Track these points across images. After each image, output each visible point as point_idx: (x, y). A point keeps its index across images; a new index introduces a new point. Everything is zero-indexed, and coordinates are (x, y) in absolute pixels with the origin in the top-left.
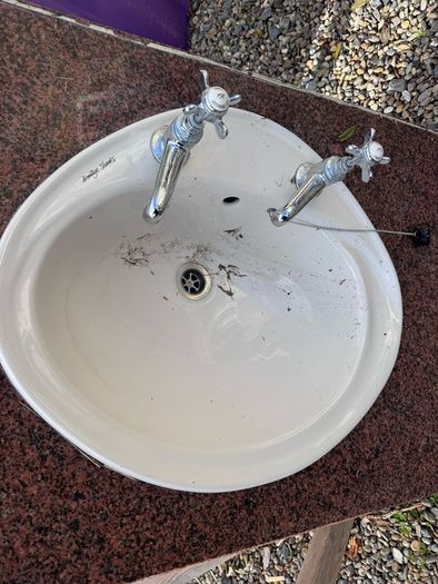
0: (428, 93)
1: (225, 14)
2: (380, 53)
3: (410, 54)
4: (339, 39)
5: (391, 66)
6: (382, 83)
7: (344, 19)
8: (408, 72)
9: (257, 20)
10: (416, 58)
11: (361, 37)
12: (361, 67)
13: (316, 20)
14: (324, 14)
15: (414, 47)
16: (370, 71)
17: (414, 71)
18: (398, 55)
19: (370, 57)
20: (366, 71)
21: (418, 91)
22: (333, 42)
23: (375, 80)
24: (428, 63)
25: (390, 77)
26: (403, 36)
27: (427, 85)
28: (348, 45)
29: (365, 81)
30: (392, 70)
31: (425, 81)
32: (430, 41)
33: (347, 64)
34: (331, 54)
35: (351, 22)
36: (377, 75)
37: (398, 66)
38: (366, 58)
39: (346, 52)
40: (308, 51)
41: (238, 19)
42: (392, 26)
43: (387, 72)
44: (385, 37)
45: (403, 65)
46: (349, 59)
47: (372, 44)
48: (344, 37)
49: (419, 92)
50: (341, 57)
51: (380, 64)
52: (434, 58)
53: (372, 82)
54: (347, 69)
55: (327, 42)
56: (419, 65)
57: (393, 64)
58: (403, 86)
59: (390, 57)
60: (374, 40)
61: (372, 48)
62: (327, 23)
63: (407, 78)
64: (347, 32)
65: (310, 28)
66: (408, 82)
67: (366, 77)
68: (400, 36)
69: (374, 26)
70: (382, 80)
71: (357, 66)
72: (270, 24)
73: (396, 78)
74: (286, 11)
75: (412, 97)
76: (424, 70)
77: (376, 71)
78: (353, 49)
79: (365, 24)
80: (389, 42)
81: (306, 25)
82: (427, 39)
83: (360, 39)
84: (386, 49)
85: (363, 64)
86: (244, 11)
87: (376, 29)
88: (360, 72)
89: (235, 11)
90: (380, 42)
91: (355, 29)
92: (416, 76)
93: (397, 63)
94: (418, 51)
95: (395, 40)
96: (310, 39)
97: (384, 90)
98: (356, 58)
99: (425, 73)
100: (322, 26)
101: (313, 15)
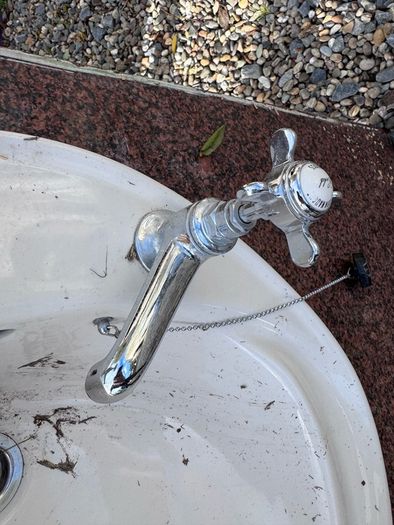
0: (288, 75)
1: (39, 20)
2: (223, 39)
3: (256, 35)
4: (172, 31)
5: (238, 52)
6: (233, 72)
7: (173, 8)
8: (259, 56)
9: (76, 22)
10: (265, 39)
11: (197, 24)
12: (204, 58)
13: (143, 13)
14: (149, 6)
15: (259, 28)
16: (216, 61)
17: (266, 54)
18: (243, 39)
19: (212, 44)
20: (211, 60)
21: (277, 75)
22: (167, 35)
23: (224, 69)
24: (279, 42)
25: (241, 64)
26: (244, 17)
27: (285, 67)
28: (183, 35)
29: (213, 73)
30: (241, 56)
31: (282, 63)
32: (276, 18)
33: (188, 56)
34: (167, 47)
35: (181, 9)
36: (224, 63)
37: (246, 51)
38: (208, 47)
39: (184, 44)
40: (140, 48)
41: (55, 24)
42: (229, 8)
43: (235, 59)
44: (224, 21)
45: (252, 48)
46: (189, 51)
47: (210, 30)
48: (178, 27)
49: (278, 77)
50: (180, 50)
51: (226, 50)
52: (286, 36)
53: (220, 72)
54: (189, 61)
55: (160, 35)
56: (269, 46)
57: (240, 49)
58: (258, 71)
59: (235, 42)
60: (211, 25)
61: (211, 35)
62: (155, 15)
63: (260, 62)
64: (180, 21)
65: (137, 23)
66: (262, 66)
67: (213, 68)
68: (240, 17)
69: (208, 10)
70: (231, 68)
71: (199, 57)
72: (91, 24)
73: (247, 64)
74: (107, 8)
75: (272, 83)
76: (276, 51)
77: (223, 59)
78: (191, 39)
79: (197, 10)
80: (229, 26)
81: (132, 20)
82: (272, 16)
83: (196, 27)
84: (228, 33)
85: (206, 54)
86: (60, 14)
87: (211, 14)
88: (205, 63)
89: (49, 15)
90: (220, 28)
91: (188, 17)
92: (270, 59)
93: (244, 48)
94: (265, 31)
95: (235, 22)
96: (140, 35)
97: (237, 79)
98: (196, 48)
99: (279, 54)
100: (150, 18)
101: (137, 8)
